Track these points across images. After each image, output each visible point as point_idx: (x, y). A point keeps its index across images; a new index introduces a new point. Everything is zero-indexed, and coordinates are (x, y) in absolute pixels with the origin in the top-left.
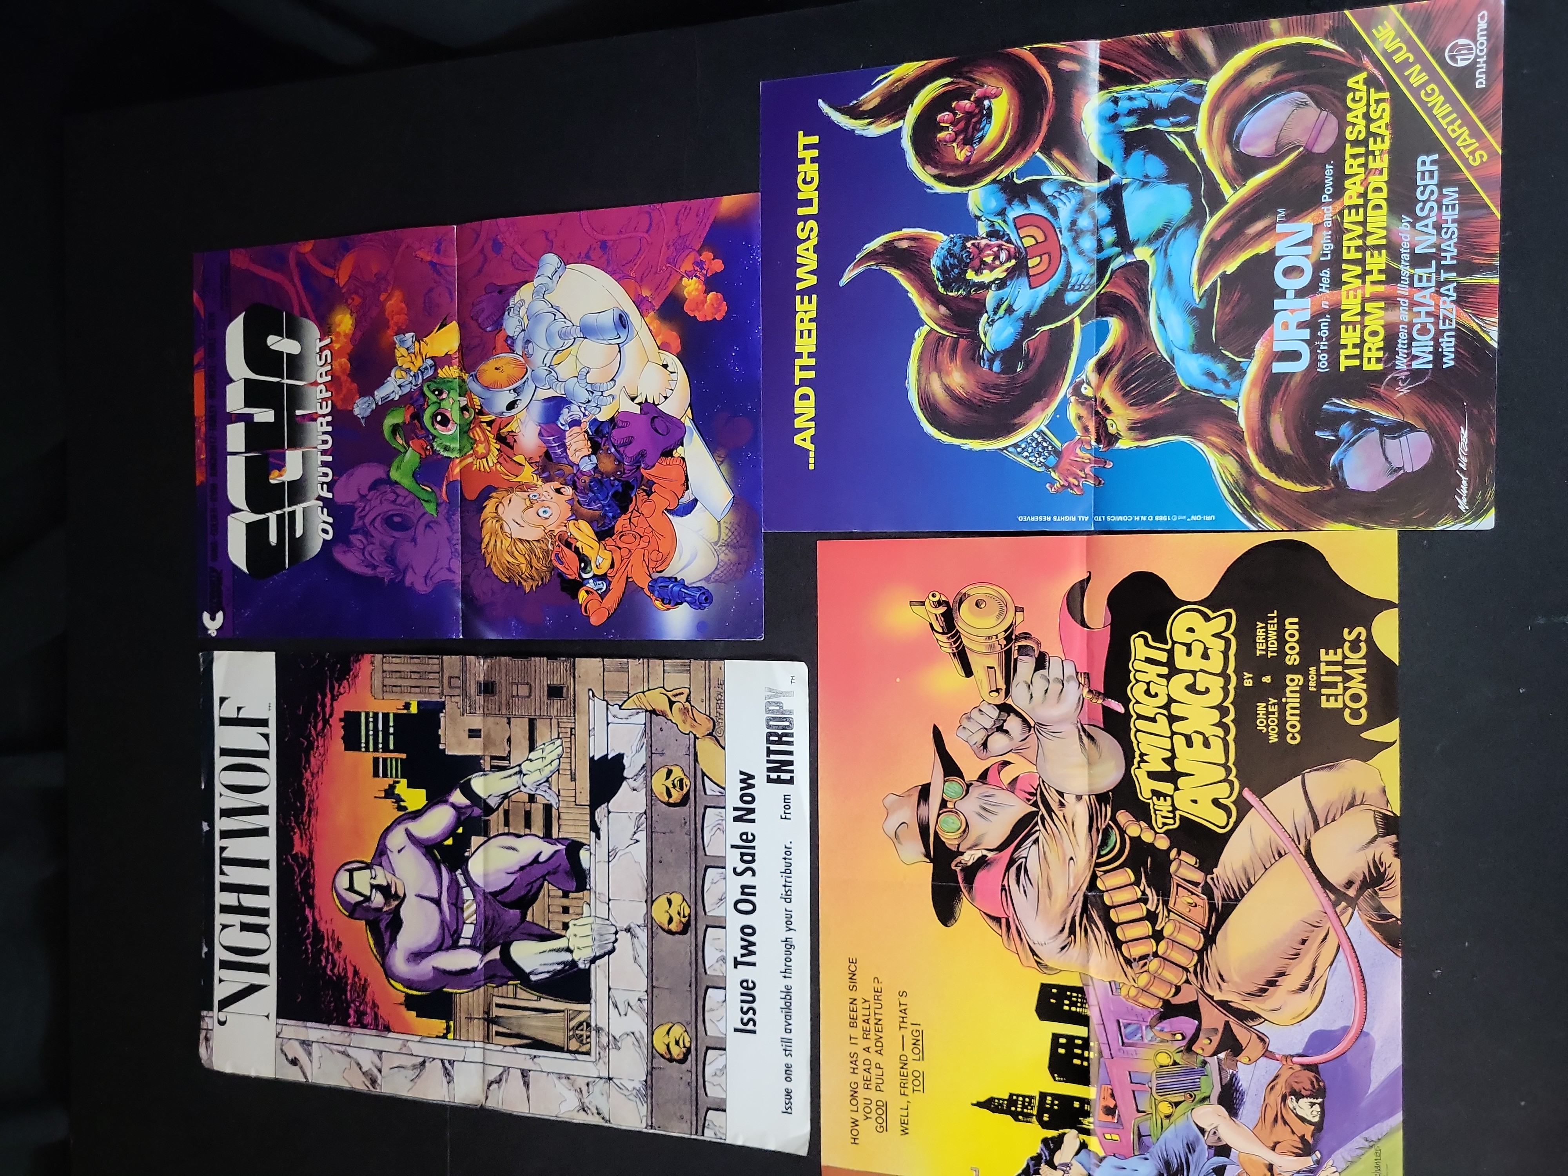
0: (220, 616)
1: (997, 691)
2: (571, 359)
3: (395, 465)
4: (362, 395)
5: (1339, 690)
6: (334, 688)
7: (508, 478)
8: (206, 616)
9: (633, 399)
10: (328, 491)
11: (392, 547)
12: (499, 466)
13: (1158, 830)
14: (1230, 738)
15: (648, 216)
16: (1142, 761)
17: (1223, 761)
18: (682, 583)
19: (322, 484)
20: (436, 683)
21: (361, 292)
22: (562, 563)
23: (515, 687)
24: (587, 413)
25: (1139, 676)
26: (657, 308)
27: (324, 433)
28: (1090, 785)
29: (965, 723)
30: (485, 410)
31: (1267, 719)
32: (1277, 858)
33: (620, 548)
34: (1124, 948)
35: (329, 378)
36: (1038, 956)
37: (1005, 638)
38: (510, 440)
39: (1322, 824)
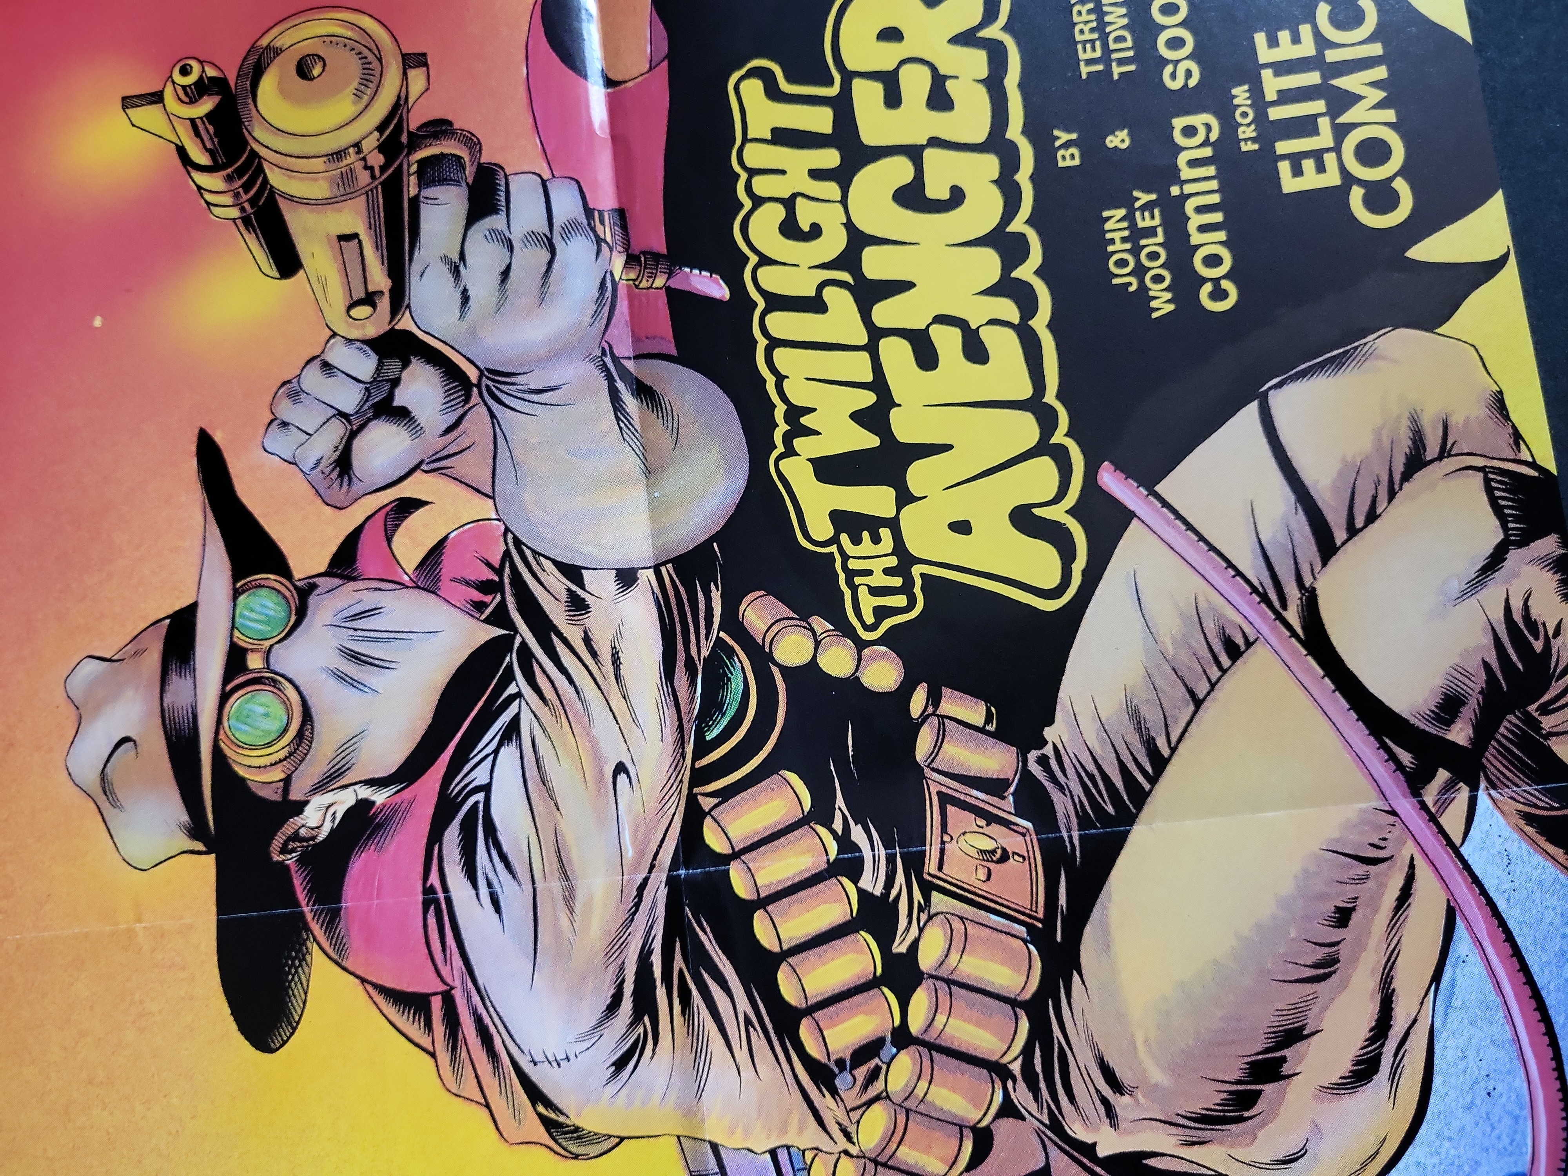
1: (370, 299)
5: (1325, 138)
13: (866, 636)
14: (1040, 323)
16: (798, 430)
17: (1025, 391)
25: (763, 186)
28: (655, 535)
29: (287, 410)
31: (1136, 251)
32: (1225, 661)
34: (806, 1032)
36: (548, 1104)
37: (381, 148)
39: (1340, 535)
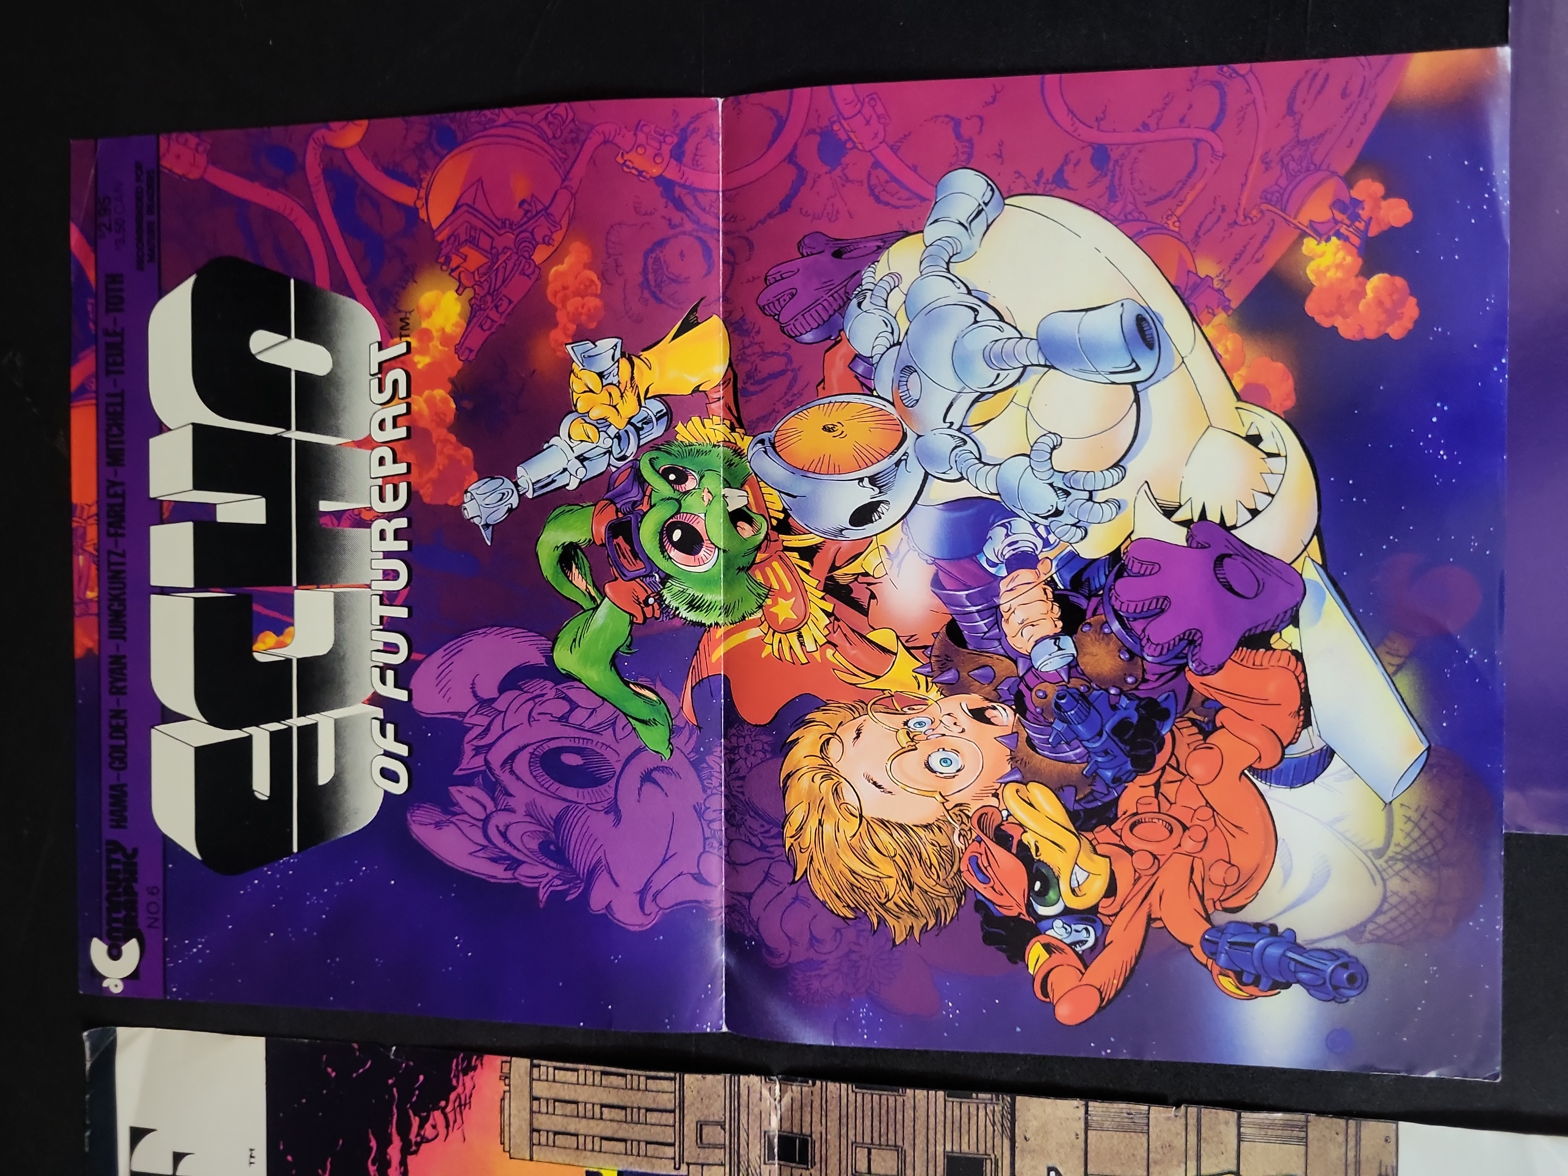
0: (131, 950)
2: (1015, 414)
3: (565, 637)
4: (486, 472)
6: (410, 1125)
7: (854, 680)
8: (98, 949)
9: (1168, 513)
10: (396, 686)
11: (559, 820)
12: (830, 652)
15: (1216, 92)
18: (1289, 940)
19: (383, 669)
20: (668, 1135)
21: (485, 242)
22: (986, 880)
23: (862, 1154)
24: (1052, 538)
26: (1234, 305)
27: (388, 555)
30: (796, 520)
33: (1130, 852)
35: (402, 432)
38: (860, 594)
